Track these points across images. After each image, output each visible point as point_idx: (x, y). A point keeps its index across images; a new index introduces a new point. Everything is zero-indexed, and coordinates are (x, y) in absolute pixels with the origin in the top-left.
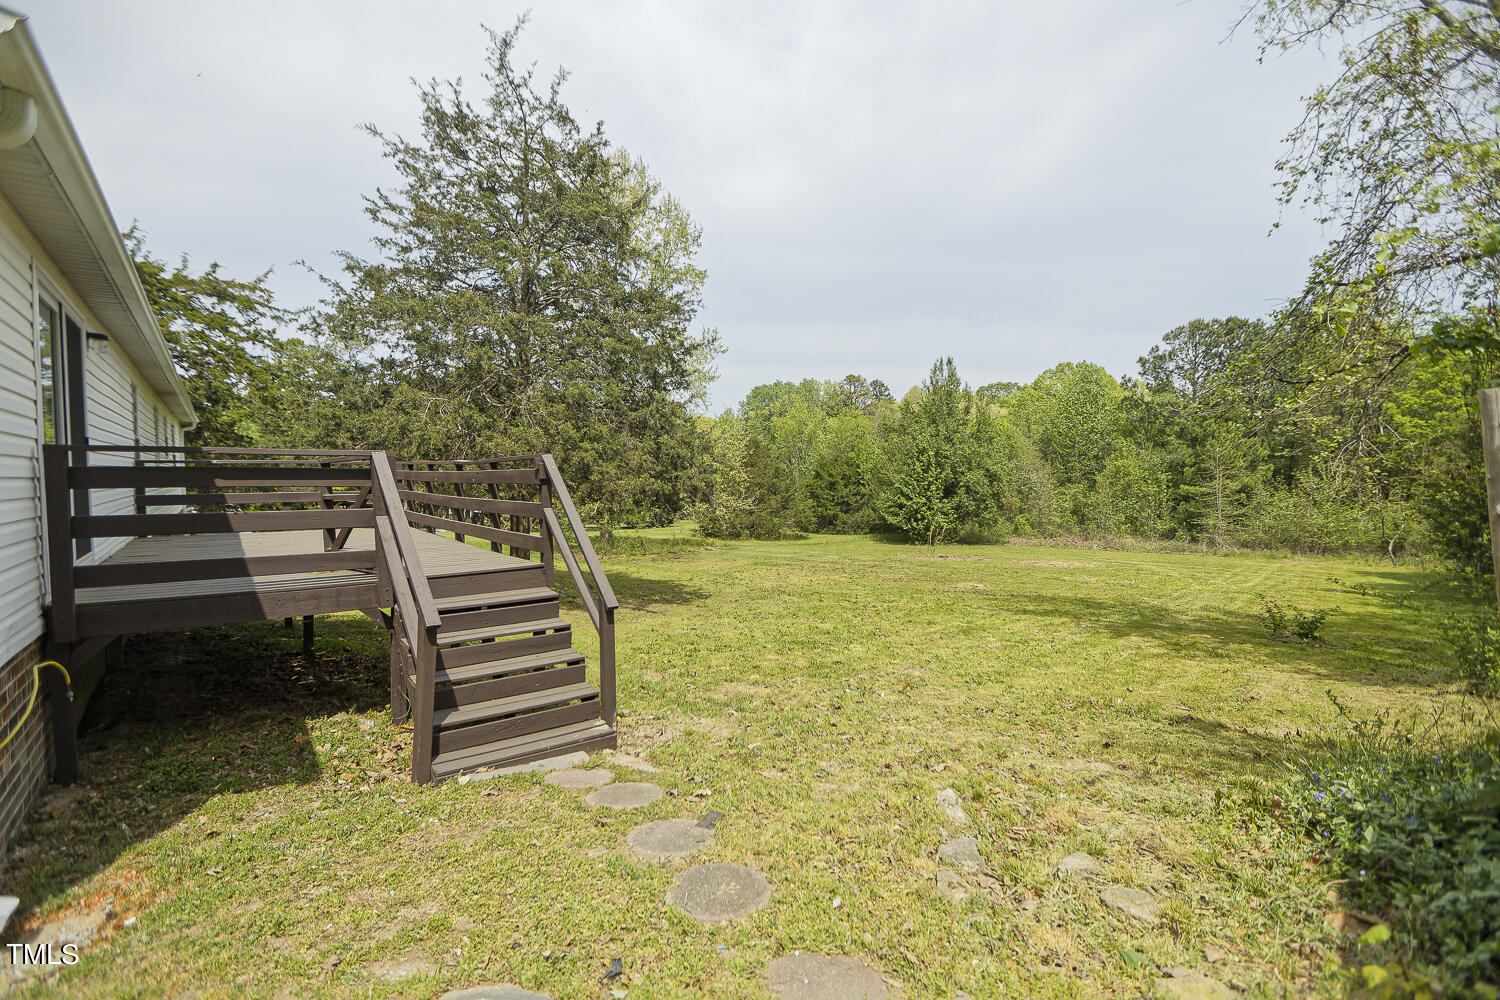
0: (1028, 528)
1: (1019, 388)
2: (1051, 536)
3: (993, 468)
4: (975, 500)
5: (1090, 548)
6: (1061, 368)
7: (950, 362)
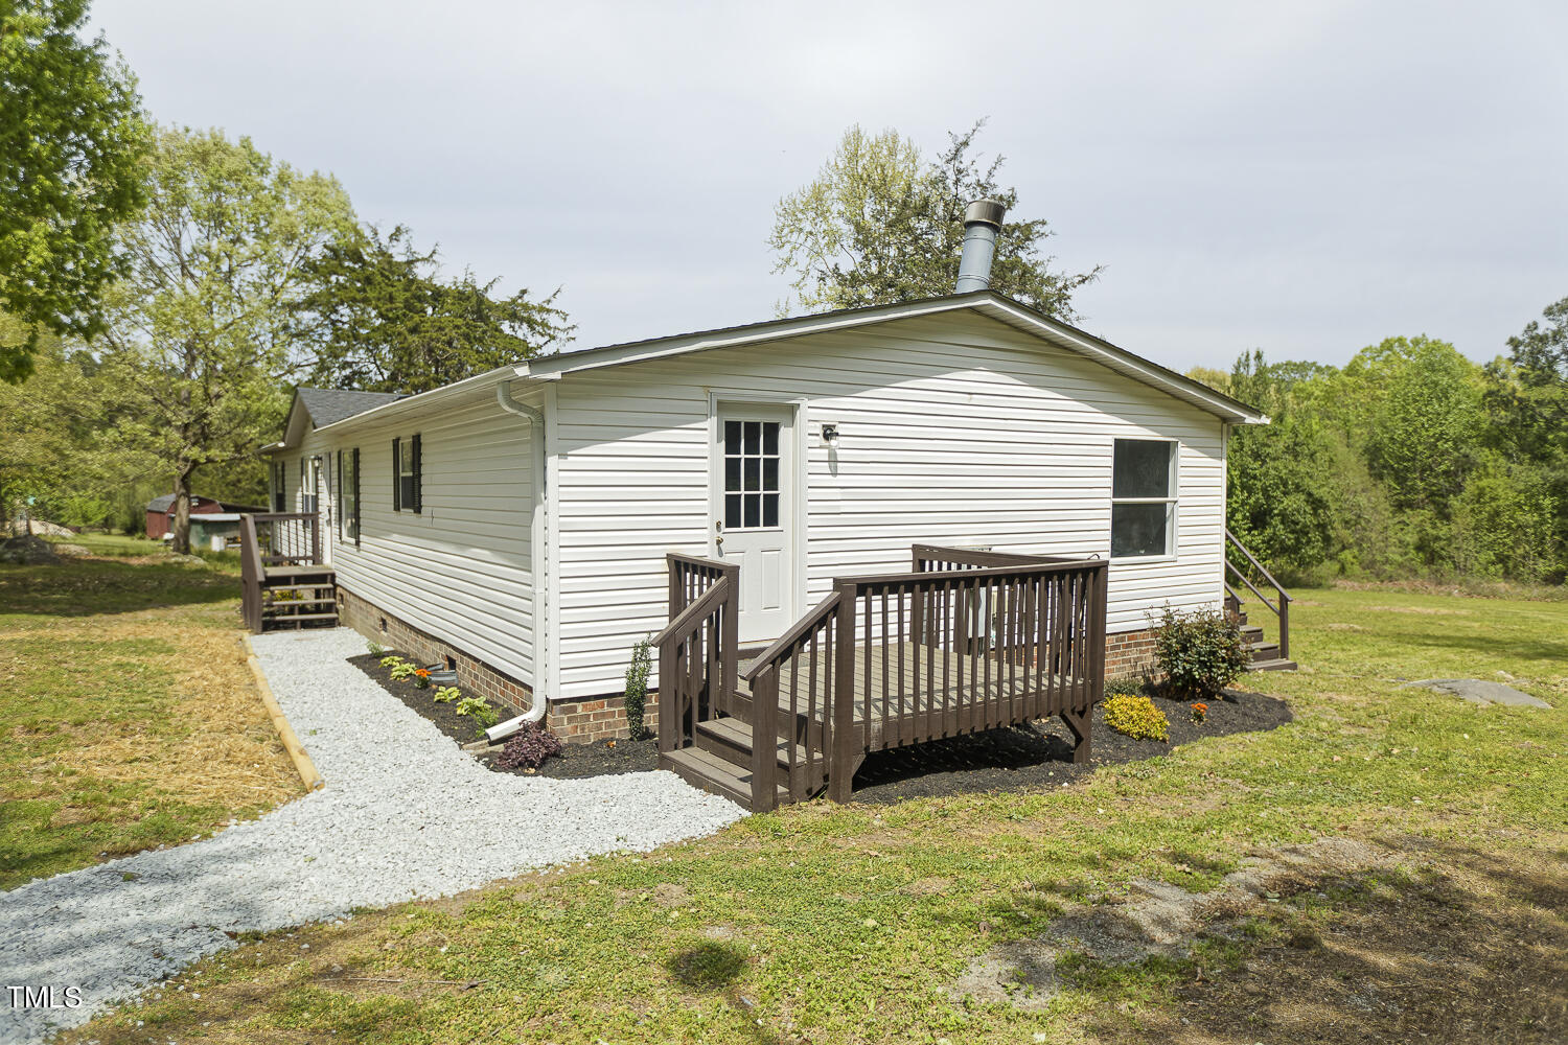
0: (1357, 568)
1: (1319, 370)
2: (1390, 579)
3: (1318, 493)
4: (1292, 532)
5: (1450, 594)
6: (1388, 345)
7: (1259, 356)
